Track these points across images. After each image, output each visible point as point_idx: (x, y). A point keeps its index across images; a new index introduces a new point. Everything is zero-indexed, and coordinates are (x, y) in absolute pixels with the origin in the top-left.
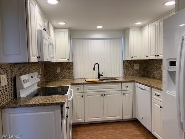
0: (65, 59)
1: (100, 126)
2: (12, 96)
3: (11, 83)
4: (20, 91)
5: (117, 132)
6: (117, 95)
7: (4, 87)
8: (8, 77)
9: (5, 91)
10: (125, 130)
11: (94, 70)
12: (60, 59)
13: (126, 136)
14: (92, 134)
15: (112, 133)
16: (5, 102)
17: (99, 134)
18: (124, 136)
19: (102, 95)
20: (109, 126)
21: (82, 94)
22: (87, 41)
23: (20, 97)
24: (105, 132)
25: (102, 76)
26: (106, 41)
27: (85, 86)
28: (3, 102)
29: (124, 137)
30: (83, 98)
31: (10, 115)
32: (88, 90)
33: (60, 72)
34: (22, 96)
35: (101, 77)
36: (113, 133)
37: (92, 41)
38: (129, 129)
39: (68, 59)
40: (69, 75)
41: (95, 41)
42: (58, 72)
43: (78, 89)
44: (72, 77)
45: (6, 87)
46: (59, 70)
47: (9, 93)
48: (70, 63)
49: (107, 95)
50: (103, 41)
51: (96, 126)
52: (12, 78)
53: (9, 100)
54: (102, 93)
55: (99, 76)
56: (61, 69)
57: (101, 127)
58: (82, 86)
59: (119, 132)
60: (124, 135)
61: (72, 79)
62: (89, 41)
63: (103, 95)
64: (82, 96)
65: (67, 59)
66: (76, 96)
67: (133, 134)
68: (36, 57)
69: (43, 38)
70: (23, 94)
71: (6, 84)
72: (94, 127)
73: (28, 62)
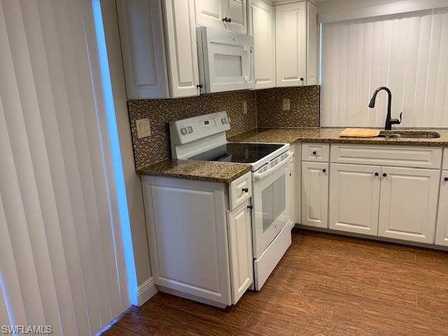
0: (296, 78)
1: (363, 246)
2: (164, 156)
3: (160, 132)
4: (177, 148)
5: (400, 271)
6: (425, 179)
7: (146, 139)
8: (153, 123)
9: (147, 147)
10: (425, 272)
11: (372, 105)
12: (285, 79)
13: (418, 286)
14: (332, 258)
15: (385, 268)
16: (147, 165)
17: (351, 261)
18: (414, 285)
19: (377, 174)
20: (387, 250)
21: (325, 166)
22: (361, 25)
23: (177, 159)
24: (366, 263)
25: (398, 122)
26: (424, 19)
27: (334, 147)
28: (143, 164)
29: (410, 286)
30: (326, 175)
31: (153, 187)
32: (340, 159)
33: (289, 109)
34: (179, 157)
35: (393, 126)
36: (386, 270)
37: (379, 23)
38: (440, 273)
39: (302, 79)
40: (310, 116)
41: (388, 23)
42: (284, 109)
43: (315, 153)
44: (317, 123)
45: (149, 141)
46: (286, 106)
47: (157, 149)
48: (314, 89)
49: (393, 176)
50: (413, 20)
51: (353, 244)
52: (163, 125)
53: (157, 161)
54: (377, 169)
55: (389, 123)
56: (291, 103)
57: (364, 249)
58: (326, 147)
59: (405, 271)
60: (414, 282)
61: (315, 127)
62: (371, 24)
63: (380, 175)
64: (324, 171)
65: (299, 80)
66: (310, 168)
67: (443, 288)
68: (193, 86)
69: (209, 43)
70: (181, 154)
71: (150, 134)
72: (348, 244)
73: (168, 97)
